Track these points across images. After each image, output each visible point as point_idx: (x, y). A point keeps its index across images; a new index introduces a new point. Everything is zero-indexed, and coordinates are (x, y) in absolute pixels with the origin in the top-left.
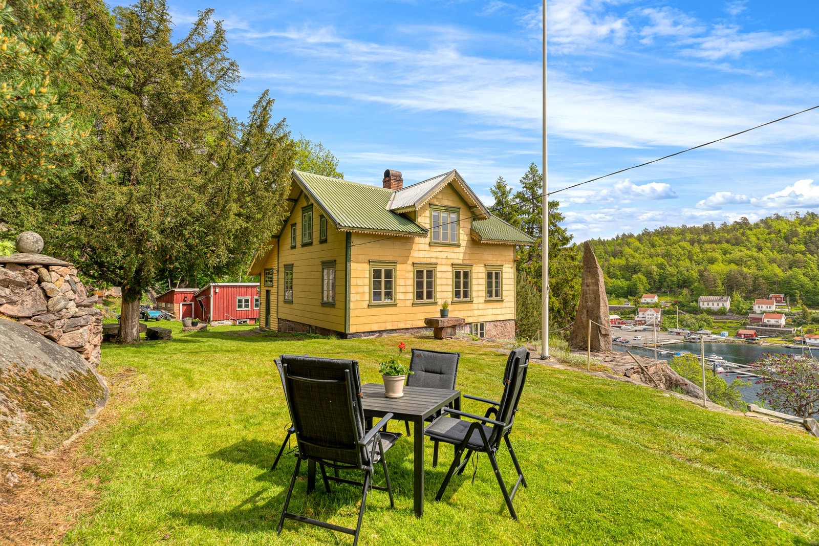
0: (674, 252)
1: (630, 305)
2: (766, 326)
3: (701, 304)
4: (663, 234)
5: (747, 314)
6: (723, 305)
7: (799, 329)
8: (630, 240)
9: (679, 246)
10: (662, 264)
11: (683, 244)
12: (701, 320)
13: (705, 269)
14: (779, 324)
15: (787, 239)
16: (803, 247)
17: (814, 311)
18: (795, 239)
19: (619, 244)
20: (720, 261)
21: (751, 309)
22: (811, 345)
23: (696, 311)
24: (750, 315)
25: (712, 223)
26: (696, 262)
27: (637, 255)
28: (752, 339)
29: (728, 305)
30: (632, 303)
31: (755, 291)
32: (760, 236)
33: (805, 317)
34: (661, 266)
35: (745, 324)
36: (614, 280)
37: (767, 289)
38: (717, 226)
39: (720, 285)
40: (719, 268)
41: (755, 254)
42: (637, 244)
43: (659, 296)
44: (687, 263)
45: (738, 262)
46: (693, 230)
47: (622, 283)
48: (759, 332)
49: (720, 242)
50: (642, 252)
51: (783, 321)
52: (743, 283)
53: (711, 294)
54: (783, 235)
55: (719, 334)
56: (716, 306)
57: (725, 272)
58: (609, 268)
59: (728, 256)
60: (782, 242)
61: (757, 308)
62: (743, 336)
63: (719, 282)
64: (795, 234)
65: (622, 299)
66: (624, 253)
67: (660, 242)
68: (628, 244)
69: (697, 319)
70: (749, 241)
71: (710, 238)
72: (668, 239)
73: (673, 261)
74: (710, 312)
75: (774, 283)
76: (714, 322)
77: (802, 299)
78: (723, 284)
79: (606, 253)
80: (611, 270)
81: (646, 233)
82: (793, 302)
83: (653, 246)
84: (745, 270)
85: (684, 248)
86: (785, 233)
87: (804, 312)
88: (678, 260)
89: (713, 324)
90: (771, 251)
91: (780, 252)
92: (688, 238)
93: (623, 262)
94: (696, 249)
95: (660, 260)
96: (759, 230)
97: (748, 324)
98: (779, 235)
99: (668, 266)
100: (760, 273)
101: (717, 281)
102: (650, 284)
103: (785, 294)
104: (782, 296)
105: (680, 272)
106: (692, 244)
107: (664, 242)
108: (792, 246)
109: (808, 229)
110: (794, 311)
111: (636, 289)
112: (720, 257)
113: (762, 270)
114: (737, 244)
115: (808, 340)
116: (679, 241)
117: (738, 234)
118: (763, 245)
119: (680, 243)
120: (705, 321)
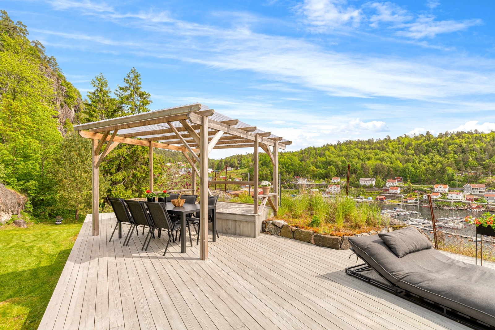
0: (351, 154)
1: (325, 183)
2: (390, 194)
3: (361, 182)
4: (347, 144)
5: (382, 187)
6: (371, 183)
7: (406, 195)
8: (330, 147)
9: (354, 151)
10: (344, 161)
11: (356, 150)
12: (360, 191)
13: (365, 163)
14: (397, 192)
15: (407, 148)
16: (413, 152)
17: (414, 186)
18: (410, 148)
19: (323, 150)
20: (373, 159)
21: (385, 185)
22: (410, 203)
23: (358, 186)
24: (384, 188)
25: (373, 139)
26: (361, 160)
27: (332, 156)
28: (382, 201)
29: (374, 183)
30: (327, 182)
31: (388, 175)
32: (394, 146)
33: (409, 189)
34: (343, 162)
35: (381, 193)
36: (318, 169)
37: (394, 174)
38: (375, 141)
39: (371, 172)
40: (371, 163)
41: (390, 155)
42: (333, 149)
43: (341, 178)
44: (357, 160)
45: (381, 160)
46: (363, 143)
47: (323, 171)
48: (386, 197)
49: (375, 149)
50: (335, 154)
51: (399, 191)
52: (382, 171)
53: (366, 177)
54: (405, 145)
55: (367, 198)
56: (368, 184)
57: (374, 165)
58: (317, 163)
59: (377, 156)
60: (404, 149)
61: (388, 184)
62: (379, 199)
63: (371, 170)
64: (410, 144)
65: (321, 180)
66: (325, 154)
67: (345, 148)
68: (328, 150)
69: (358, 191)
70: (388, 148)
71: (370, 146)
72: (349, 147)
73: (350, 159)
74: (365, 187)
75: (398, 171)
76: (366, 192)
77: (410, 179)
78: (373, 171)
79: (316, 154)
80: (318, 164)
81: (339, 144)
82: (405, 181)
83: (341, 151)
84: (384, 164)
85: (356, 152)
86: (406, 145)
87: (409, 186)
88: (352, 159)
89: (366, 193)
90: (398, 154)
91: (403, 154)
92: (359, 147)
93: (324, 159)
94: (362, 152)
95: (343, 158)
96: (394, 142)
97: (382, 193)
98: (403, 145)
99: (347, 162)
100: (391, 165)
101: (370, 170)
102: (337, 172)
103: (402, 177)
104: (401, 178)
105: (353, 165)
106: (361, 150)
107: (347, 149)
108: (408, 151)
109: (417, 142)
110: (406, 185)
111: (330, 174)
112: (373, 156)
113: (392, 164)
114: (383, 150)
115: (409, 201)
116: (355, 148)
117: (384, 145)
118: (395, 150)
119: (355, 149)
120: (362, 192)
